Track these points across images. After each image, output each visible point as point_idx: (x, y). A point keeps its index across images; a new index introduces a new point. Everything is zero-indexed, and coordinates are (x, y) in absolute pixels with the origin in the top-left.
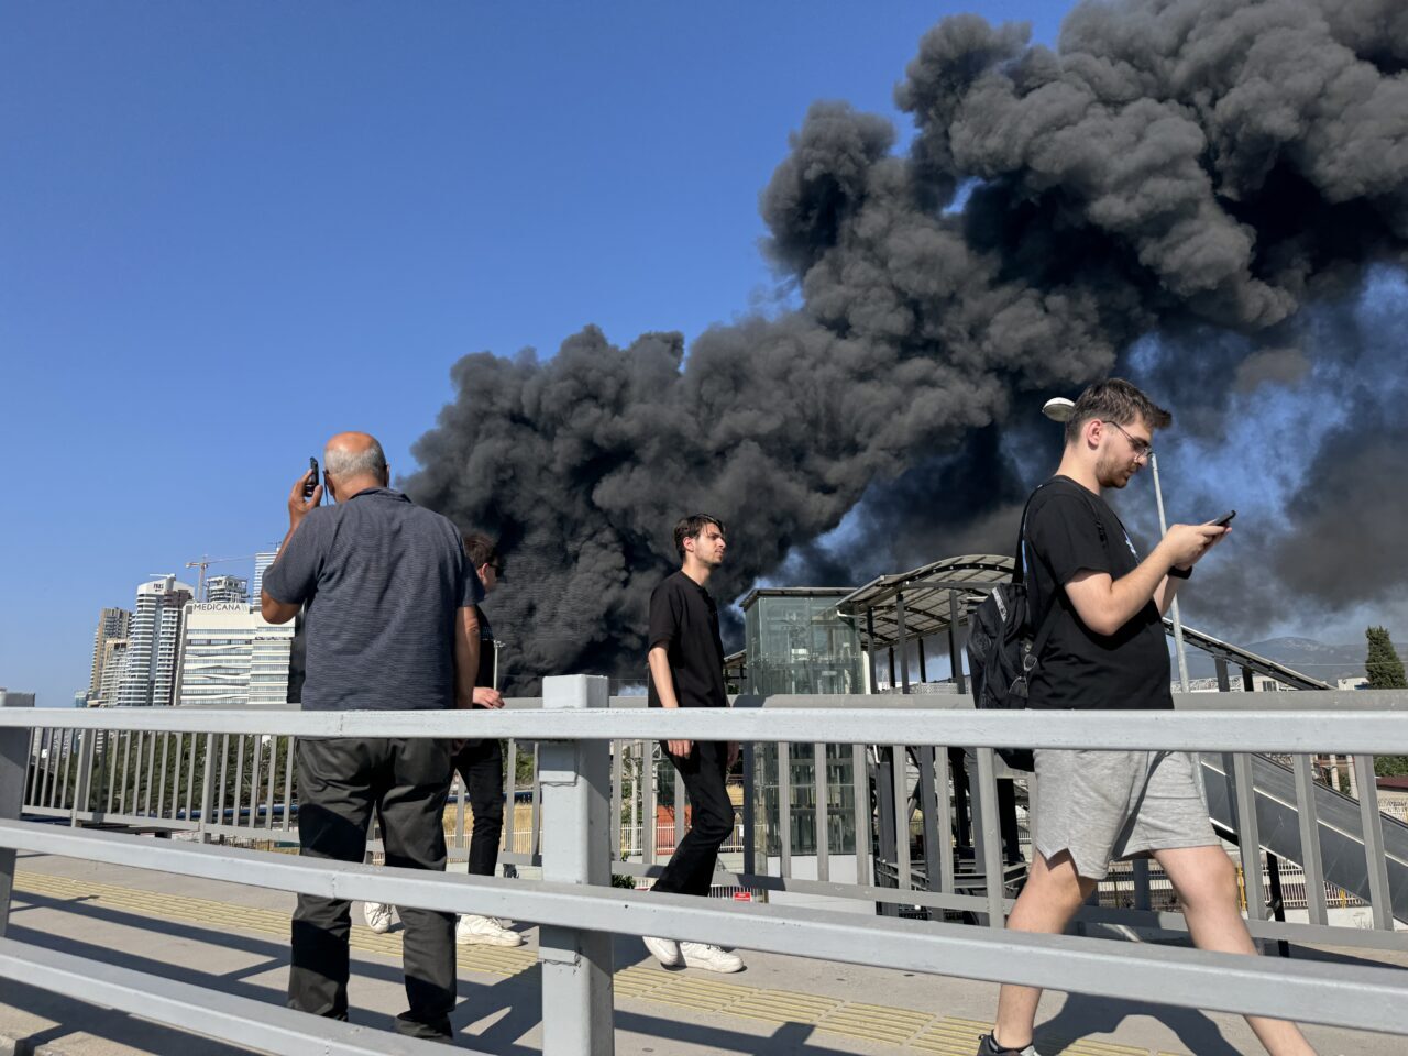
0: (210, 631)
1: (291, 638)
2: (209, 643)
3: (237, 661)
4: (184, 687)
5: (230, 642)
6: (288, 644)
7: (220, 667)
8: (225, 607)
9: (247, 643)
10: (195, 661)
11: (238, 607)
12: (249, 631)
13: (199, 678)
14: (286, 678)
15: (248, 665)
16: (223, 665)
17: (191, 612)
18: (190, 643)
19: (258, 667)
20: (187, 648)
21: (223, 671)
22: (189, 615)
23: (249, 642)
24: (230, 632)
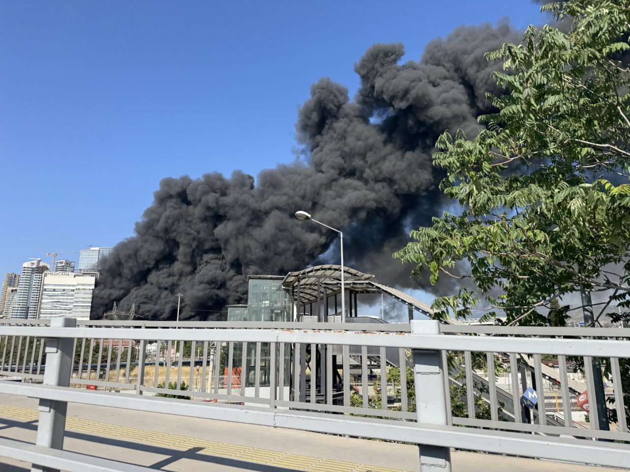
0: (55, 285)
1: (93, 289)
2: (54, 290)
3: (67, 299)
4: (41, 310)
5: (64, 290)
6: (91, 291)
7: (59, 302)
8: (62, 274)
9: (72, 291)
10: (47, 299)
11: (68, 274)
12: (74, 286)
13: (49, 306)
14: (90, 307)
15: (72, 301)
16: (61, 300)
17: (46, 276)
19: (76, 302)
20: (44, 292)
21: (61, 304)
24: (65, 285)
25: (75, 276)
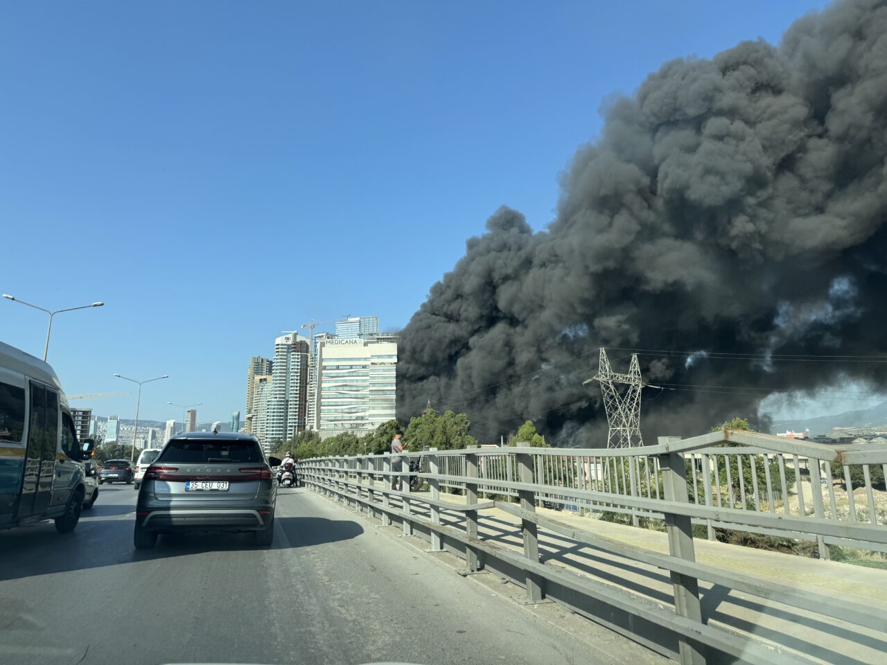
0: (338, 359)
1: (395, 363)
2: (338, 368)
3: (357, 381)
4: (322, 400)
5: (351, 367)
6: (394, 367)
7: (346, 386)
8: (347, 342)
9: (363, 367)
10: (329, 382)
11: (355, 341)
12: (366, 359)
13: (332, 393)
14: (394, 392)
15: (367, 384)
16: (348, 384)
17: (324, 346)
18: (325, 368)
19: (374, 384)
20: (323, 372)
21: (348, 388)
22: (323, 348)
23: (364, 367)
24: (351, 359)
25: (365, 344)
